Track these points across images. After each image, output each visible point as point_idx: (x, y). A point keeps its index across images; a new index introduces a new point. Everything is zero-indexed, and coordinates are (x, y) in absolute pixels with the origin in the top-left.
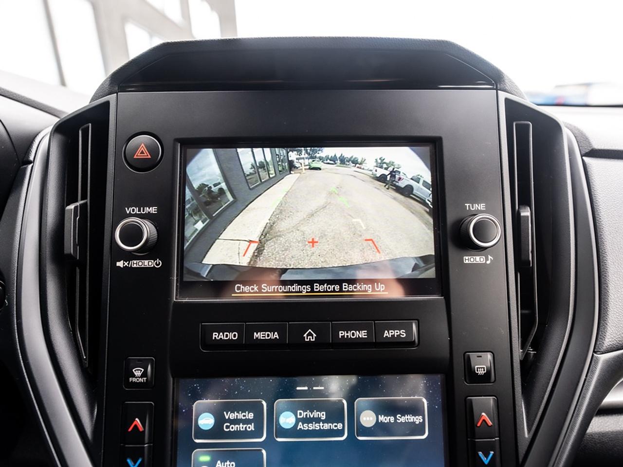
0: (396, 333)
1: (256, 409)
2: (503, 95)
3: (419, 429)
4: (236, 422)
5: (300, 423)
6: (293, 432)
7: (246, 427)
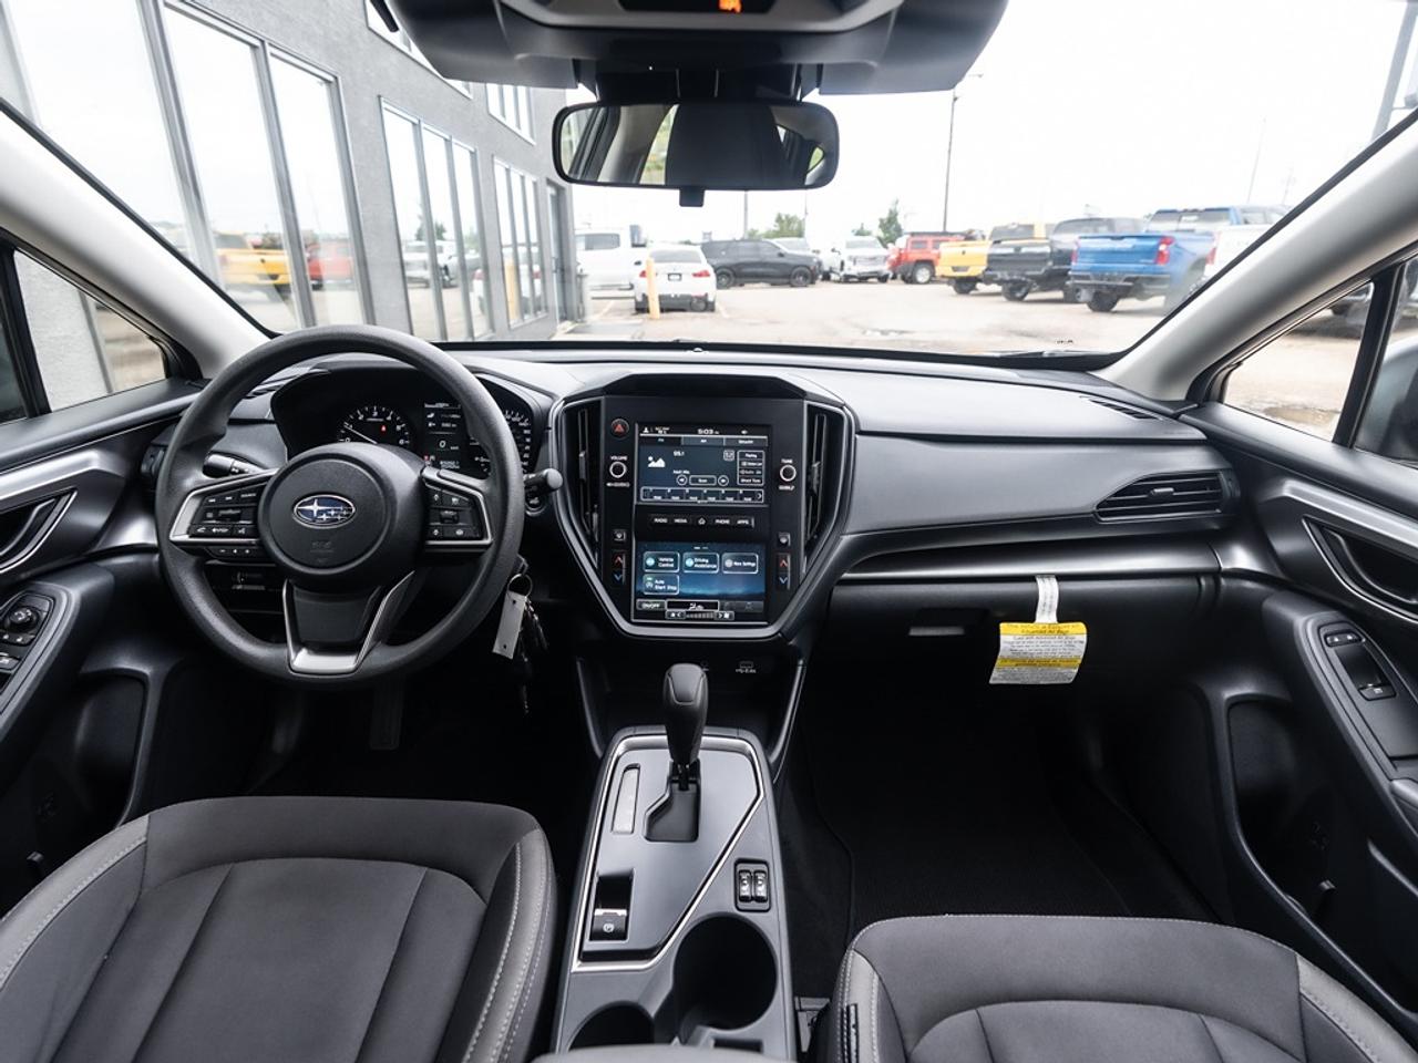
0: (743, 522)
1: (675, 557)
2: (806, 402)
3: (754, 569)
4: (665, 562)
5: (696, 564)
6: (692, 568)
7: (669, 565)
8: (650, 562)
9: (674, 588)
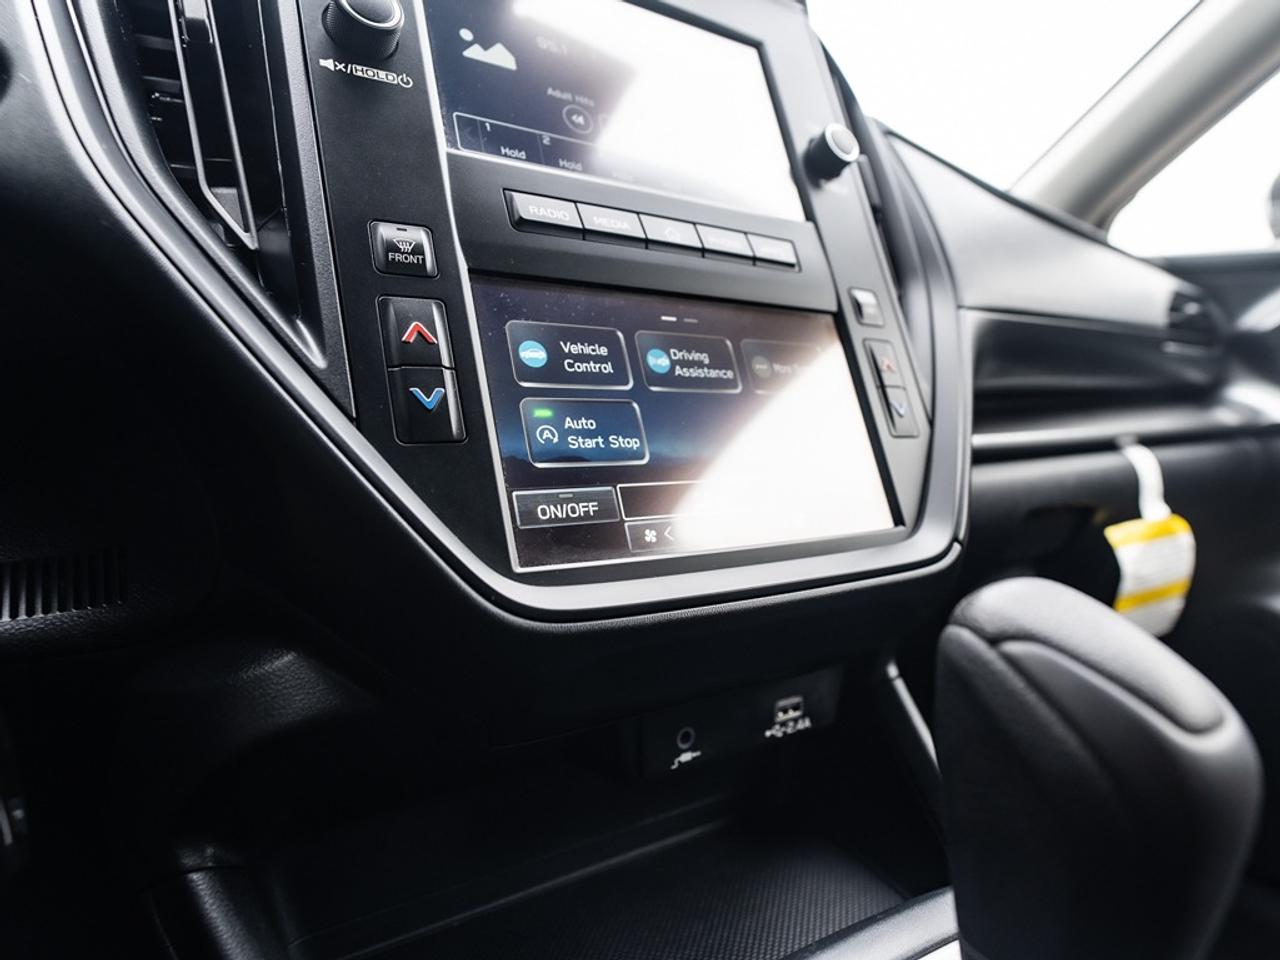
4: (582, 358)
5: (678, 367)
6: (668, 378)
7: (600, 368)
8: (533, 354)
9: (634, 444)
